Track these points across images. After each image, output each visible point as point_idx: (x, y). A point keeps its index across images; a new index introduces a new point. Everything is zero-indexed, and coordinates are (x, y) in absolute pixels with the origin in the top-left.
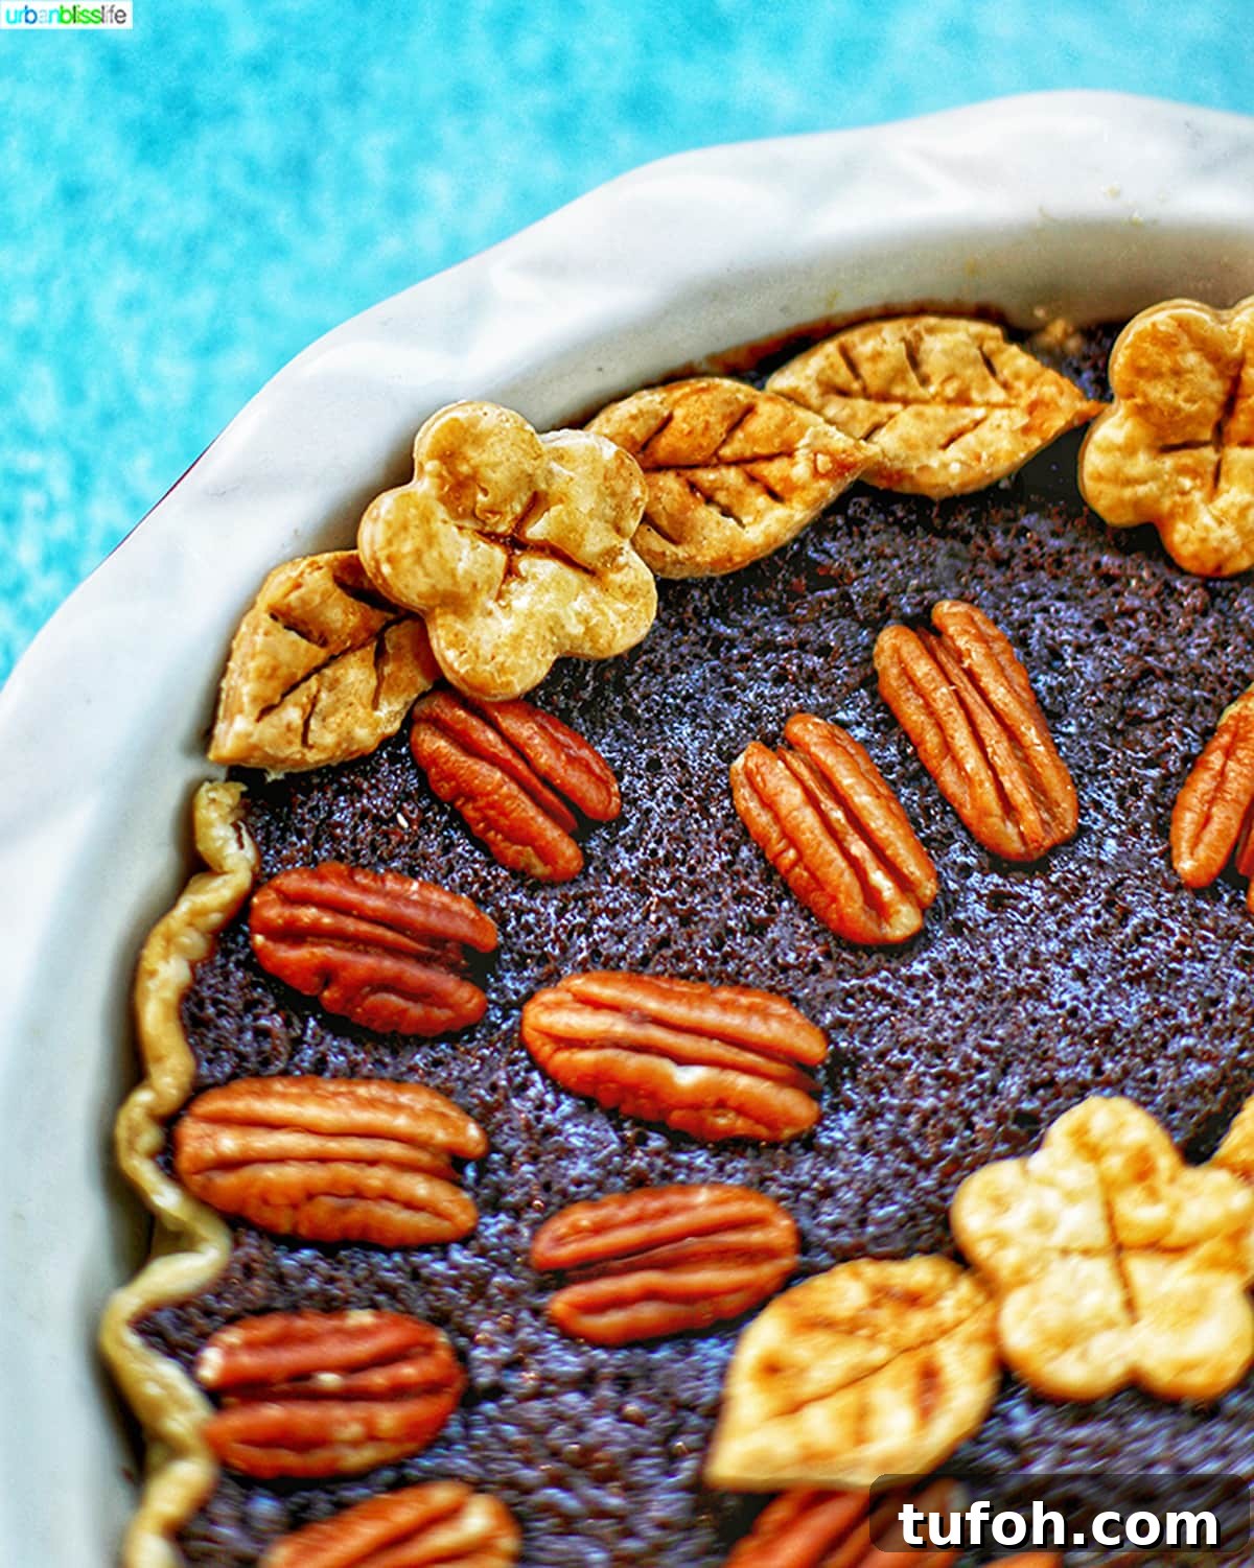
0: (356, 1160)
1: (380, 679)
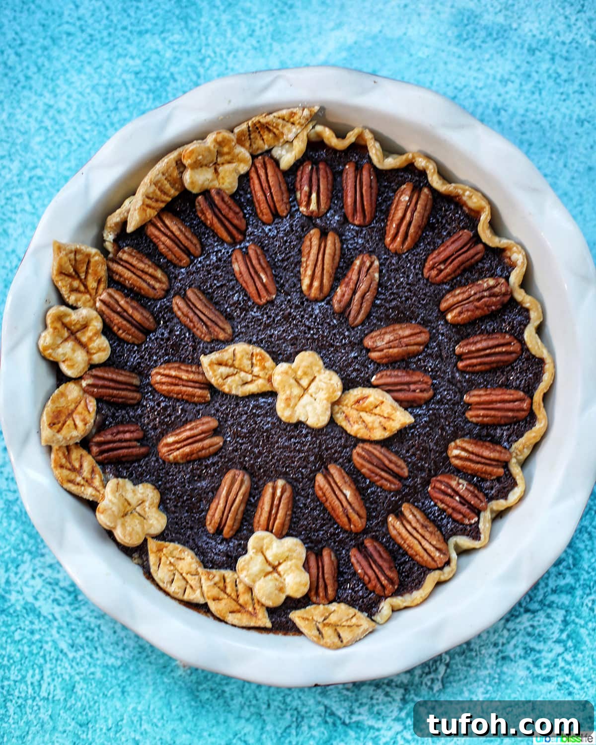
0: (418, 532)
1: (330, 614)
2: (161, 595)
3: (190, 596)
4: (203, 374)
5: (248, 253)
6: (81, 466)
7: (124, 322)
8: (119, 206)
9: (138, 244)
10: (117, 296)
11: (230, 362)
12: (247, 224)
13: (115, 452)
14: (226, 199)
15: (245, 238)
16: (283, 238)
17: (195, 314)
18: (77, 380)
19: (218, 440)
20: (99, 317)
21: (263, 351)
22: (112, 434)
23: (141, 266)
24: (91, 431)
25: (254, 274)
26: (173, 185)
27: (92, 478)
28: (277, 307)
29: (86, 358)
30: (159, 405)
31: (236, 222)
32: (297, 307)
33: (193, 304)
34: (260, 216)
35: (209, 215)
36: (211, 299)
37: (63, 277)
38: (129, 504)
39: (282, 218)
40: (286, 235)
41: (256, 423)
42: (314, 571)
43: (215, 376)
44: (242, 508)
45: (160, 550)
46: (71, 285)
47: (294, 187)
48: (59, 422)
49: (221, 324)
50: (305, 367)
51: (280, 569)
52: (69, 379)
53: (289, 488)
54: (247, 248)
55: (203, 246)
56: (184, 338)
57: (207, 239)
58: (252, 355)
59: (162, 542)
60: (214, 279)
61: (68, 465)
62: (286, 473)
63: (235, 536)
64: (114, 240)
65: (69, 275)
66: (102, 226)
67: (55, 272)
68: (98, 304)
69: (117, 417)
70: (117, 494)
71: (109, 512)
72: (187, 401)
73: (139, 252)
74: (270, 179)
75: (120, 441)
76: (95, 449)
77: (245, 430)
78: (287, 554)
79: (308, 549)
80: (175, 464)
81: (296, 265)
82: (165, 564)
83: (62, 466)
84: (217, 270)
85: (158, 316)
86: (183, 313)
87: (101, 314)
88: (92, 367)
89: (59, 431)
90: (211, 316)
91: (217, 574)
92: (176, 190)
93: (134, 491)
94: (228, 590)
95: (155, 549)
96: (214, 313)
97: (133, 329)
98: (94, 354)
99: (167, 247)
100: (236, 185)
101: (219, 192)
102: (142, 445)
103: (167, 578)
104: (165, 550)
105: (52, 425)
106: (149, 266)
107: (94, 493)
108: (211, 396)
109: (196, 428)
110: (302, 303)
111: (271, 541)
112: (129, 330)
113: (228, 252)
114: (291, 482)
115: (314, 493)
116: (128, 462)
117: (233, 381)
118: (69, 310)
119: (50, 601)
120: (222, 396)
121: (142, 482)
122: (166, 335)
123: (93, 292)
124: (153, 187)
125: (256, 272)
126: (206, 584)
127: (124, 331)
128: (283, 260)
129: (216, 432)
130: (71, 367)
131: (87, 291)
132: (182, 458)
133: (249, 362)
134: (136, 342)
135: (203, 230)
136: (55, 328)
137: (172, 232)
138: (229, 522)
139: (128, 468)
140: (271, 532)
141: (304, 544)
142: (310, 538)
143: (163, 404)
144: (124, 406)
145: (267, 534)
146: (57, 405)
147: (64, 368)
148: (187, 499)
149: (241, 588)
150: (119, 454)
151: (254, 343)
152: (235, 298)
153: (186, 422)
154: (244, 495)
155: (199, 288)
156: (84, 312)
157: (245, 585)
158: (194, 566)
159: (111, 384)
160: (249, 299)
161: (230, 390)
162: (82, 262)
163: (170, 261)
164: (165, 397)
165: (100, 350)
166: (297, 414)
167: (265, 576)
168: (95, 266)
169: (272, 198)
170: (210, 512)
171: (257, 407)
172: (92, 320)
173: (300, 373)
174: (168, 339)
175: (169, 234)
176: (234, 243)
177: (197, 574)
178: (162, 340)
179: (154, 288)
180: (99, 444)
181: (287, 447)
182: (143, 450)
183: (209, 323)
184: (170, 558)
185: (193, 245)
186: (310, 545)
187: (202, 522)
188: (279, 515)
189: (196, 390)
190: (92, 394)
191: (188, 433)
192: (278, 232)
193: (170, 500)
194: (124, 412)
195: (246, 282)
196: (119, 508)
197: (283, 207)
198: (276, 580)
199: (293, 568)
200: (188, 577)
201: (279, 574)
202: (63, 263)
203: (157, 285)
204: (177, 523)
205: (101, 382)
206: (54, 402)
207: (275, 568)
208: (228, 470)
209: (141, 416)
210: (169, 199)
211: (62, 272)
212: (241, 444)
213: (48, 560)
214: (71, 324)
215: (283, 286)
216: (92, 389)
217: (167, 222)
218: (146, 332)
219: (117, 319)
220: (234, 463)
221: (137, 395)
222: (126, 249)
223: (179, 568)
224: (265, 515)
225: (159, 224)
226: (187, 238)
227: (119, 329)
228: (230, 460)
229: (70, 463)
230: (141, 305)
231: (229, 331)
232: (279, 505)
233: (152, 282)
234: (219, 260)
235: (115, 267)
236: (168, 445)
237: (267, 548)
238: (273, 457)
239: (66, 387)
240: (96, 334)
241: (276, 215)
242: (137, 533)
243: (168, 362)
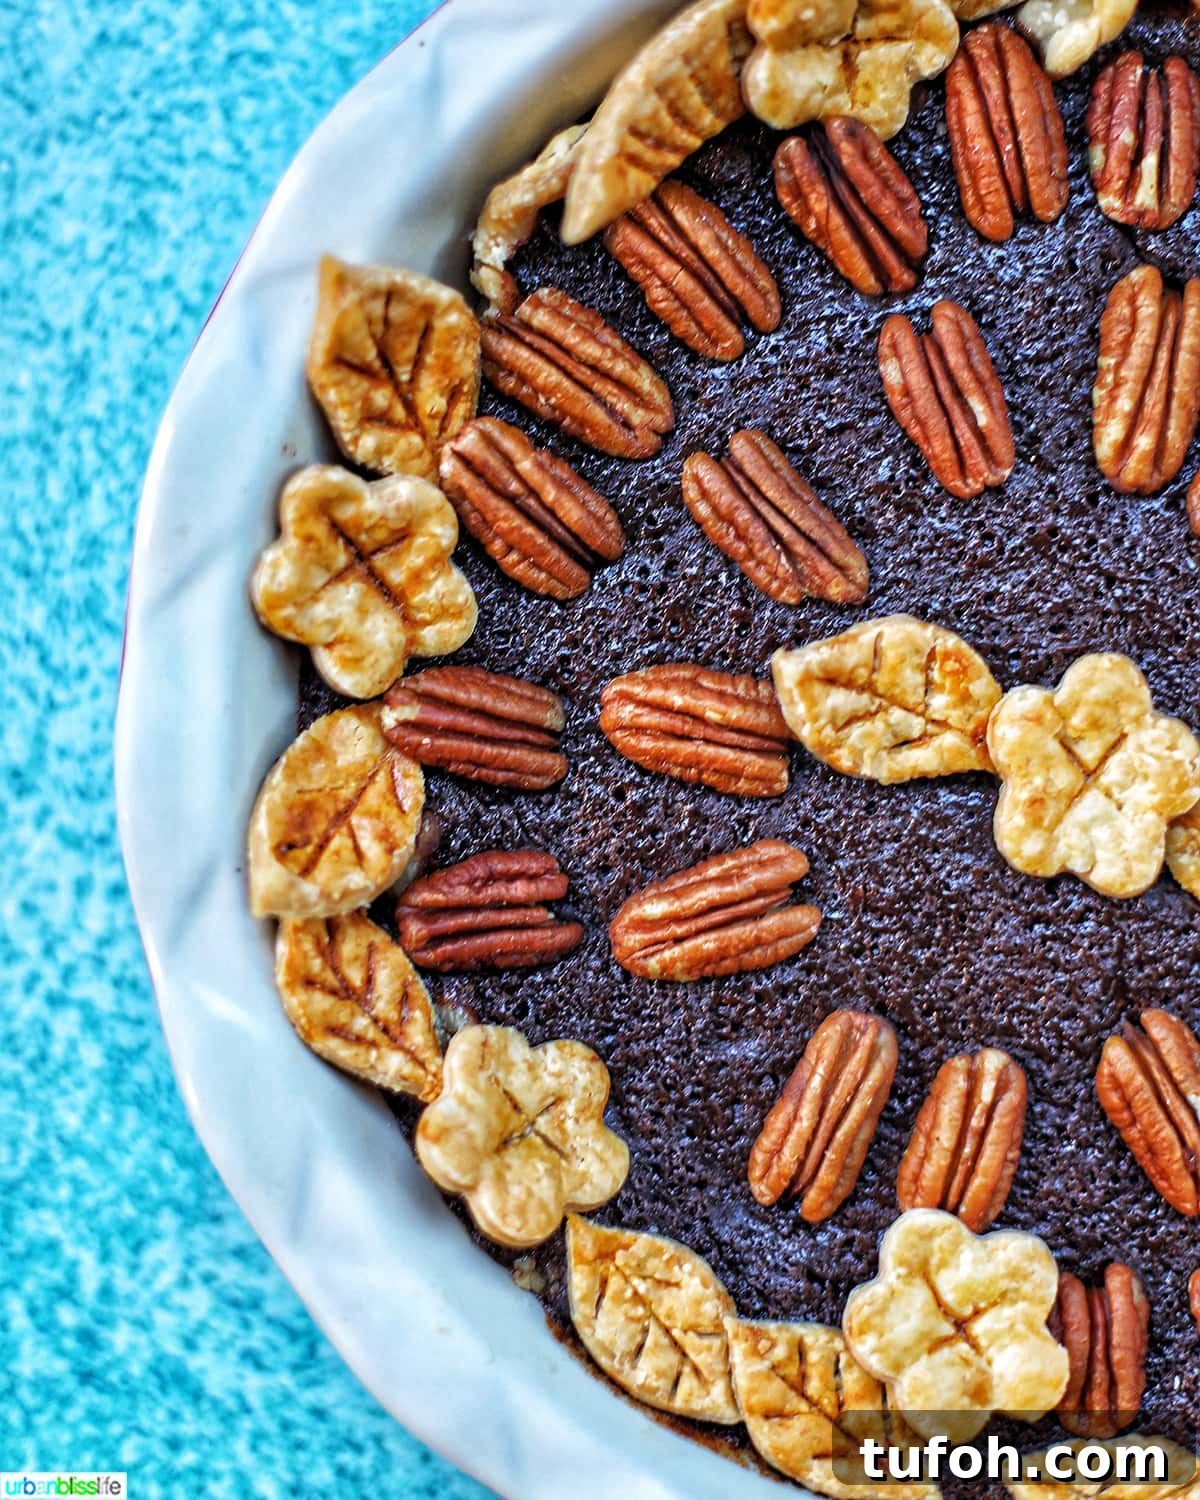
2: (599, 1391)
3: (690, 1398)
4: (774, 707)
5: (929, 331)
6: (369, 981)
7: (529, 530)
8: (534, 152)
9: (579, 281)
10: (509, 444)
11: (862, 674)
12: (932, 238)
13: (479, 941)
14: (876, 153)
15: (920, 281)
16: (1040, 288)
17: (757, 513)
18: (366, 706)
19: (805, 919)
20: (449, 507)
21: (964, 645)
22: (470, 884)
23: (591, 350)
24: (405, 873)
25: (951, 397)
26: (710, 97)
27: (402, 1021)
28: (1015, 508)
29: (400, 638)
30: (620, 795)
31: (900, 228)
32: (1077, 510)
33: (751, 482)
34: (974, 214)
35: (819, 202)
36: (805, 469)
37: (341, 374)
38: (516, 1107)
39: (1040, 224)
40: (1053, 281)
41: (928, 870)
42: (1080, 1337)
43: (815, 719)
44: (865, 1134)
45: (605, 1255)
46: (367, 400)
47: (1084, 132)
48: (307, 842)
49: (836, 552)
50: (1097, 703)
51: (978, 1328)
52: (341, 702)
53: (1016, 1077)
54: (926, 313)
55: (786, 299)
56: (712, 590)
57: (799, 276)
58: (932, 656)
59: (614, 1231)
60: (820, 407)
61: (331, 979)
62: (1009, 1031)
63: (838, 1216)
64: (508, 264)
65: (363, 370)
66: (472, 216)
67: (320, 358)
68: (448, 467)
69: (486, 828)
70: (482, 1077)
71: (458, 1138)
72: (710, 790)
73: (585, 305)
74: (1017, 100)
75: (497, 905)
76: (415, 929)
77: (889, 891)
78: (1004, 1284)
79: (1064, 1265)
80: (662, 984)
81: (1078, 378)
82: (618, 1299)
83: (310, 983)
84: (830, 376)
85: (632, 511)
86: (715, 509)
87: (456, 497)
88: (416, 664)
89: (306, 871)
90: (805, 524)
91: (781, 1334)
92: (719, 114)
93: (531, 1067)
94: (813, 1387)
95: (589, 1252)
96: (816, 516)
97: (555, 553)
98: (426, 623)
99: (677, 296)
100: (903, 110)
101: (855, 129)
102: (562, 920)
103: (623, 1344)
104: (620, 1257)
105: (284, 849)
106: (616, 354)
107: (408, 1069)
108: (791, 779)
109: (741, 877)
110: (1093, 499)
111: (956, 1246)
112: (544, 553)
113: (865, 324)
114: (1027, 1057)
115: (1091, 1097)
116: (513, 970)
117: (868, 735)
118: (356, 482)
119: (232, 1355)
120: (824, 779)
121: (553, 1036)
122: (655, 576)
123: (433, 426)
124: (654, 99)
125: (958, 393)
126: (745, 1369)
127: (525, 557)
128: (1038, 360)
129: (799, 892)
130: (353, 663)
131: (414, 420)
132: (688, 971)
133: (920, 679)
134: (559, 594)
135: (788, 246)
136: (308, 539)
137: (695, 248)
138: (825, 1175)
139: (511, 990)
140: (955, 1212)
141: (1052, 1248)
142: (1069, 1230)
143: (633, 795)
144: (508, 793)
145: (943, 1218)
146: (304, 784)
147: (329, 665)
148: (694, 1096)
149: (851, 1380)
150: (491, 947)
151: (936, 617)
152: (884, 472)
153: (704, 855)
154: (876, 1093)
155: (769, 430)
156: (404, 490)
157: (867, 1373)
158: (711, 1308)
159: (479, 725)
160: (925, 477)
161: (857, 765)
162: (407, 327)
163: (678, 341)
164: (643, 771)
165: (444, 612)
166: (1061, 849)
167: (931, 1350)
168: (448, 344)
169: (1019, 159)
170: (767, 1141)
171: (932, 819)
172: (426, 515)
173: (1077, 720)
174: (662, 589)
175: (686, 253)
176: (886, 295)
177: (718, 1330)
178: (643, 589)
179: (627, 425)
180: (430, 913)
181: (1021, 950)
182: (564, 935)
183: (800, 547)
184: (636, 1281)
185: (756, 292)
186: (1066, 1252)
187: (738, 1172)
188: (984, 1162)
189: (748, 757)
190: (413, 753)
191: (713, 893)
192: (1027, 269)
193: (639, 1093)
194: (507, 811)
195: (921, 423)
196: (488, 1125)
197: (1049, 193)
198: (967, 1362)
199: (1020, 1328)
200: (690, 1341)
201: (975, 1346)
202: (347, 328)
203: (638, 416)
204: (657, 1169)
205: (444, 718)
206: (291, 776)
207: (961, 1325)
208: (828, 1010)
209: (560, 828)
210: (695, 142)
211: (341, 359)
212: (876, 933)
213: (233, 1234)
214: (359, 528)
215: (1034, 439)
216: (414, 738)
217: (682, 216)
218: (593, 561)
219: (508, 519)
220: (849, 991)
221: (554, 762)
222: (544, 292)
223: (661, 1312)
224: (938, 1161)
225: (655, 222)
226: (742, 272)
227: (510, 548)
228: (837, 980)
229: (336, 970)
230: (582, 475)
231: (861, 574)
232: (983, 1134)
233: (624, 405)
234: (838, 346)
235: (507, 348)
236: (643, 924)
237: (943, 1264)
238: (973, 981)
239: (330, 726)
240: (434, 562)
241: (1024, 213)
242: (543, 1207)
243: (657, 660)
